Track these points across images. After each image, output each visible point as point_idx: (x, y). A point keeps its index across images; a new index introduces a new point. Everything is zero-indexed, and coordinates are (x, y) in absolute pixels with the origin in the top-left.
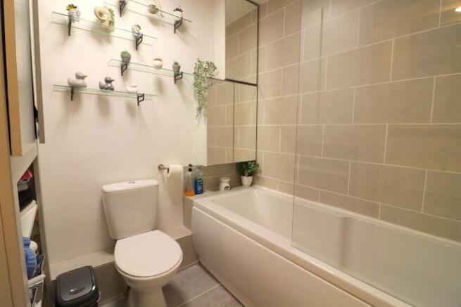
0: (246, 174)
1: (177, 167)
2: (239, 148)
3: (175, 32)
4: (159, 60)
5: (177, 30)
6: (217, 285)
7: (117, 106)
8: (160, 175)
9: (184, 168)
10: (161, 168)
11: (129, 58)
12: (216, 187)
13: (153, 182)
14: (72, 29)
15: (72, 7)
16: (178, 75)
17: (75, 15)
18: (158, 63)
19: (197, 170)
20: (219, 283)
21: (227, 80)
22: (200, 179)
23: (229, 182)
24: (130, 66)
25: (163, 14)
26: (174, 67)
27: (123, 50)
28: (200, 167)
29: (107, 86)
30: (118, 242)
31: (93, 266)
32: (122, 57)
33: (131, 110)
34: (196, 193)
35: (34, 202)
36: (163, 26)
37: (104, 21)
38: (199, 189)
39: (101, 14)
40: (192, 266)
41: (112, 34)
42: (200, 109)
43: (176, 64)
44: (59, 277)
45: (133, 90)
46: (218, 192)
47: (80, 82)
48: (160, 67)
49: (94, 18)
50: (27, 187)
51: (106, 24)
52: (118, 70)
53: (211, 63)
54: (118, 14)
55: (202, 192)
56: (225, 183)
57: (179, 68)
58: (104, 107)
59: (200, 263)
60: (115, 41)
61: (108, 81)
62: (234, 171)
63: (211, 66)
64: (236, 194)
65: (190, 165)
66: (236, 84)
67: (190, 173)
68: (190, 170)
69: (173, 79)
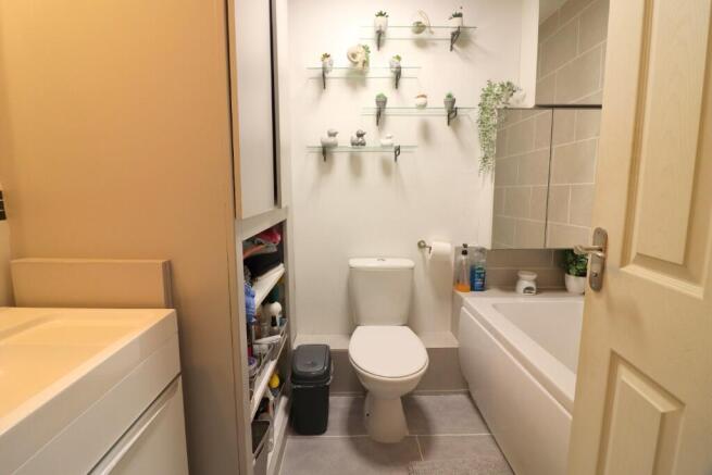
0: (573, 271)
1: (443, 245)
2: (569, 225)
3: (452, 48)
4: (424, 96)
5: (454, 46)
6: (486, 434)
7: (371, 163)
8: (420, 255)
9: (457, 249)
10: (422, 245)
11: (385, 102)
12: (509, 285)
13: (408, 263)
14: (327, 81)
15: (326, 56)
16: (452, 113)
17: (328, 66)
18: (422, 100)
19: (476, 254)
20: (490, 431)
21: (539, 107)
22: (479, 269)
23: (536, 281)
24: (387, 111)
25: (433, 29)
26: (446, 103)
27: (378, 93)
28: (482, 250)
29: (359, 141)
30: (359, 328)
31: (332, 348)
32: (378, 102)
33: (386, 169)
34: (473, 288)
35: (282, 265)
36: (434, 44)
37: (356, 63)
38: (478, 283)
39: (354, 56)
40: (456, 393)
41: (369, 75)
42: (485, 159)
43: (449, 96)
44: (299, 347)
45: (388, 142)
46: (513, 294)
47: (332, 140)
48: (424, 106)
49: (347, 63)
50: (275, 250)
51: (360, 65)
52: (373, 119)
53: (508, 84)
54: (376, 48)
55: (483, 288)
56: (527, 281)
57: (454, 101)
58: (356, 165)
59: (469, 395)
60: (371, 82)
61: (360, 135)
62: (552, 262)
63: (509, 88)
64: (549, 302)
65: (465, 246)
66: (557, 111)
67: (463, 257)
68: (465, 253)
69: (445, 119)
